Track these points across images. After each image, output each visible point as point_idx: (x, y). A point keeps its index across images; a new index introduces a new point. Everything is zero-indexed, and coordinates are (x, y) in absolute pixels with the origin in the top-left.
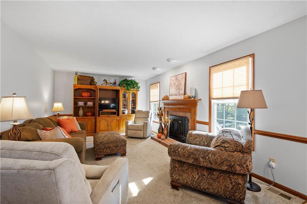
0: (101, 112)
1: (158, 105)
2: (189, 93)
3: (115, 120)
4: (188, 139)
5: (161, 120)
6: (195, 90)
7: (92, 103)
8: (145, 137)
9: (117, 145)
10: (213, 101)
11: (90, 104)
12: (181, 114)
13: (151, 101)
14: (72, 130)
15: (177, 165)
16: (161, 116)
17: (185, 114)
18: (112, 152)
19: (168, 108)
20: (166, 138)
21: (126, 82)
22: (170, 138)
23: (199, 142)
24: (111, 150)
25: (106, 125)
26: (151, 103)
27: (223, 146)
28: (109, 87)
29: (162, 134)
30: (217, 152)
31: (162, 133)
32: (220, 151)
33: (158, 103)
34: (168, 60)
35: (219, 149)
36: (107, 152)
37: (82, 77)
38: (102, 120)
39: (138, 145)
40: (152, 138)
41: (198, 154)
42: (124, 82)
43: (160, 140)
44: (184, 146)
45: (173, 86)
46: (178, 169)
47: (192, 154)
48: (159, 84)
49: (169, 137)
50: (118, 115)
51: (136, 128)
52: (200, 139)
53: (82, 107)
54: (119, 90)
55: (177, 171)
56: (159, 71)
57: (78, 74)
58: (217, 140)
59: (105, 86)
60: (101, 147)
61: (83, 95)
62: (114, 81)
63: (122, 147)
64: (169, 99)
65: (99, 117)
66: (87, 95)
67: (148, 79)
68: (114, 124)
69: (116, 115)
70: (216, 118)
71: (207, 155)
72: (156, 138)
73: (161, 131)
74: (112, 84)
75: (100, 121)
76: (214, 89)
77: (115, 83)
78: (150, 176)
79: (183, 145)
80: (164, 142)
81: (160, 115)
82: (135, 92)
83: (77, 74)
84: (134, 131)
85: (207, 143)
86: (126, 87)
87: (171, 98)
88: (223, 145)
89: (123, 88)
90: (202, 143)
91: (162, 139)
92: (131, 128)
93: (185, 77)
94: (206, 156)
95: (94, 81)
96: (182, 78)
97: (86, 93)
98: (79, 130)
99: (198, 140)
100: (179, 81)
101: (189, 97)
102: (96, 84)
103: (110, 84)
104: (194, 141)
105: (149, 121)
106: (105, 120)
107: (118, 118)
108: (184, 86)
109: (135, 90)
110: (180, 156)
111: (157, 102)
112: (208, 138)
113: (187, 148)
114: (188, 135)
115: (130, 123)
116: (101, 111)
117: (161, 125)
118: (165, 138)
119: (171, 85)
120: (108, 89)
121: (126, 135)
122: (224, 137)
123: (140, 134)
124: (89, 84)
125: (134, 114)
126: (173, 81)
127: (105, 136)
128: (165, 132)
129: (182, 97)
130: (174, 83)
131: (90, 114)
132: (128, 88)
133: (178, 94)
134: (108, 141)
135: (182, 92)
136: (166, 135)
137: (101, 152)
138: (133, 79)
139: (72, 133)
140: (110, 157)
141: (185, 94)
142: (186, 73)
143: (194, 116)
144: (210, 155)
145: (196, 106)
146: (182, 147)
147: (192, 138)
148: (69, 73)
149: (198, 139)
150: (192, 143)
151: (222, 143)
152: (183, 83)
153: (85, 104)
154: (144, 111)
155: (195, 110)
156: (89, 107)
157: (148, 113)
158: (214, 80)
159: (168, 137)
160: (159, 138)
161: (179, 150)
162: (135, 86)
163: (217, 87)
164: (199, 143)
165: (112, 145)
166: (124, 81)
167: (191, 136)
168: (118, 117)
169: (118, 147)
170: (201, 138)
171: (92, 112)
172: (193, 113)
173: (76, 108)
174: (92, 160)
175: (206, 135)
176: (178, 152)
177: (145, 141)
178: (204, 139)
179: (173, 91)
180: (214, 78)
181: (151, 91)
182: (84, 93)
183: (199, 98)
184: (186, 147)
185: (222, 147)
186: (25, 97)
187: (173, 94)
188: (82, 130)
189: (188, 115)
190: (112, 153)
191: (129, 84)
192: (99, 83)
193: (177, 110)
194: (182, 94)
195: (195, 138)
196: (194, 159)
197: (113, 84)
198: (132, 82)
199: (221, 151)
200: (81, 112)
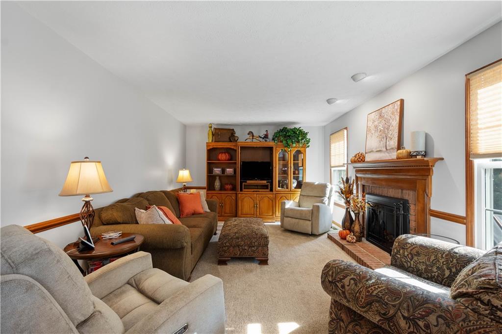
0: (244, 185)
1: (345, 173)
2: (408, 147)
3: (266, 199)
4: (396, 253)
5: (348, 202)
6: (427, 136)
7: (232, 170)
8: (315, 232)
9: (251, 243)
10: (477, 162)
11: (229, 171)
12: (393, 193)
13: (332, 165)
14: (194, 211)
15: (343, 316)
16: (347, 196)
17: (402, 193)
18: (243, 254)
19: (364, 178)
20: (359, 240)
21: (284, 133)
22: (368, 242)
23: (427, 265)
24: (241, 250)
25: (252, 205)
26: (333, 169)
27: (486, 301)
28: (256, 143)
29: (351, 232)
30: (458, 316)
31: (351, 230)
32: (471, 313)
33: (345, 168)
34: (354, 78)
35: (467, 307)
36: (235, 253)
37: (217, 131)
38: (246, 196)
39: (297, 247)
40: (330, 237)
41: (394, 306)
42: (281, 134)
43: (343, 242)
44: (359, 275)
45: (373, 132)
46: (346, 328)
47: (378, 302)
48: (345, 131)
49: (367, 240)
50: (271, 190)
51: (298, 216)
52: (429, 259)
53: (220, 177)
54: (273, 147)
55: (342, 331)
56: (342, 105)
57: (214, 127)
58: (472, 274)
59: (250, 142)
60: (225, 243)
61: (220, 158)
62: (265, 133)
63: (260, 248)
64: (366, 160)
65: (242, 192)
66: (224, 157)
67: (327, 125)
68: (264, 205)
69: (267, 190)
70: (492, 209)
71: (422, 317)
72: (338, 238)
73: (348, 224)
74: (261, 138)
75: (243, 199)
76: (481, 129)
77: (266, 136)
78: (296, 319)
79: (358, 271)
80: (350, 250)
81: (347, 193)
82: (302, 149)
83: (211, 127)
84: (294, 220)
85: (451, 272)
86: (284, 142)
87: (368, 158)
88: (486, 298)
89: (280, 143)
90: (435, 269)
91: (348, 241)
92: (290, 214)
93: (399, 110)
94: (419, 319)
95: (234, 136)
96: (393, 113)
97: (223, 155)
98: (206, 212)
99: (424, 260)
100: (387, 121)
101: (410, 155)
102: (237, 139)
103: (258, 139)
104: (412, 262)
105: (327, 203)
106: (251, 198)
107: (271, 196)
108: (397, 131)
109: (301, 146)
110: (345, 297)
111: (343, 166)
112: (455, 261)
113: (367, 281)
114: (396, 244)
115: (290, 204)
116: (244, 182)
117: (348, 213)
118: (354, 241)
119: (368, 130)
120: (255, 146)
121: (282, 226)
122: (493, 272)
123: (307, 226)
124: (228, 140)
125: (300, 188)
126: (374, 121)
127: (235, 226)
128: (357, 228)
129: (393, 155)
130: (376, 127)
131: (229, 187)
132: (287, 144)
133: (384, 149)
134: (237, 235)
135: (394, 143)
136: (357, 234)
137: (225, 252)
138: (297, 126)
139: (194, 216)
140: (242, 262)
141: (400, 146)
142: (402, 101)
143: (424, 198)
144: (432, 319)
145: (428, 176)
146: (352, 276)
147: (406, 253)
148: (202, 126)
149: (422, 259)
150: (405, 264)
151: (481, 288)
152: (395, 123)
153: (223, 171)
154: (316, 184)
155: (425, 186)
156: (228, 176)
157: (323, 187)
158: (479, 107)
159: (364, 239)
160: (343, 238)
161: (346, 281)
162: (300, 138)
163: (490, 125)
164: (425, 268)
165: (243, 243)
166: (282, 131)
167: (403, 248)
168: (271, 193)
169: (254, 247)
170: (433, 258)
171: (232, 185)
172: (421, 192)
173: (211, 178)
174: (213, 263)
175: (449, 252)
176: (343, 287)
177: (313, 241)
178: (441, 261)
179: (373, 142)
180: (479, 102)
181: (333, 146)
182: (220, 155)
183: (436, 156)
184: (364, 277)
185: (482, 302)
186: (100, 162)
187: (374, 150)
188: (211, 211)
189: (409, 195)
190: (243, 256)
191: (289, 136)
192: (242, 137)
193: (384, 183)
194: (392, 149)
195: (416, 255)
196: (381, 316)
197: (263, 138)
198: (295, 132)
199: (473, 317)
200: (217, 184)
